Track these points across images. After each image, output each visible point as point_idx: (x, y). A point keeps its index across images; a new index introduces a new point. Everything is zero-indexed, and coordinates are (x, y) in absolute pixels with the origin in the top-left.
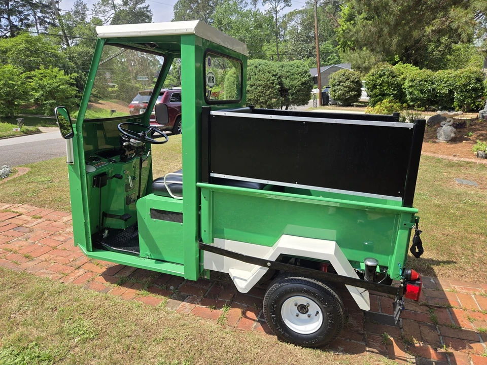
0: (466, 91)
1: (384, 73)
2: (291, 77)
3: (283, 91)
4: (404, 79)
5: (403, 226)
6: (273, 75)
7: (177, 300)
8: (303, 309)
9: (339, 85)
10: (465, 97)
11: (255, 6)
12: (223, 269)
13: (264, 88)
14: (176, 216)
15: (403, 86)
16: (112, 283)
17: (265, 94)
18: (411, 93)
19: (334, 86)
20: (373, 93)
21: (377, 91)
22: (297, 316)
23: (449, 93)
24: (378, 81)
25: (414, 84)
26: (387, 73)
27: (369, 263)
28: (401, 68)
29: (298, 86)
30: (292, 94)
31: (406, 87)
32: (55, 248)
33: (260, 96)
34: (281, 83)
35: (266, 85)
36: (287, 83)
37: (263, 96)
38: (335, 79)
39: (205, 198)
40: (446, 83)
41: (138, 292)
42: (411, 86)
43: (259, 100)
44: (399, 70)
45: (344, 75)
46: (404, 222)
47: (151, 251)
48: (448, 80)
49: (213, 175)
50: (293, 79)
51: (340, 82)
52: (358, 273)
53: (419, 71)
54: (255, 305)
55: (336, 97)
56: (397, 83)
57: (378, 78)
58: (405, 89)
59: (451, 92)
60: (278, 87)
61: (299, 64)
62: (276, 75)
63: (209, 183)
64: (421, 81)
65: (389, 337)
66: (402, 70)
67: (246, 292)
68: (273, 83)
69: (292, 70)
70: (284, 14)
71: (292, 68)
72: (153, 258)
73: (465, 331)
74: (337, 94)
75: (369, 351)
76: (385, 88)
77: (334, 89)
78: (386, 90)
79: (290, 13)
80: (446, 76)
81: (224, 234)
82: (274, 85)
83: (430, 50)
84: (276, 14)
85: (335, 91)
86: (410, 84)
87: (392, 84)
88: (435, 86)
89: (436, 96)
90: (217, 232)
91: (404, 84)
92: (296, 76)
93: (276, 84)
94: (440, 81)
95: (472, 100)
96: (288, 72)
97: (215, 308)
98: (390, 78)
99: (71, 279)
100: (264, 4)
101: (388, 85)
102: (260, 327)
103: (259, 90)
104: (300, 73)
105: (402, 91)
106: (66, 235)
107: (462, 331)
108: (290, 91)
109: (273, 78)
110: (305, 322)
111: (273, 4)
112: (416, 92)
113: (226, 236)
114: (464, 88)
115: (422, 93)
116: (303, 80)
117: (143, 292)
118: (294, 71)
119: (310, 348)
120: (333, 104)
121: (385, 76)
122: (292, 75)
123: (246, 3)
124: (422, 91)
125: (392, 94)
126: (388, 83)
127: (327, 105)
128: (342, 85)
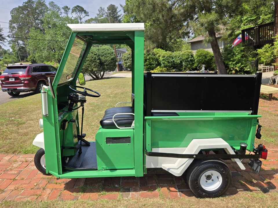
0: (188, 61)
1: (150, 53)
2: (105, 55)
3: (101, 64)
4: (159, 56)
5: (254, 124)
6: (95, 55)
7: (126, 192)
8: (209, 177)
9: (128, 60)
10: (188, 64)
11: (67, 14)
12: (158, 166)
13: (90, 62)
14: (126, 139)
15: (159, 60)
16: (77, 193)
17: (91, 66)
18: (163, 63)
19: (125, 60)
20: (146, 63)
21: (147, 63)
22: (207, 182)
23: (180, 63)
24: (147, 57)
25: (164, 58)
26: (151, 53)
27: (243, 145)
28: (157, 51)
29: (110, 60)
30: (107, 65)
31: (161, 60)
32: (14, 179)
33: (89, 67)
34: (99, 59)
35: (91, 60)
36: (103, 58)
37: (90, 67)
38: (125, 57)
39: (149, 125)
40: (178, 58)
41: (99, 193)
42: (163, 60)
43: (88, 69)
44: (156, 52)
45: (130, 55)
46: (254, 123)
47: (107, 165)
48: (179, 57)
49: (153, 111)
50: (106, 57)
51: (128, 58)
52: (235, 152)
53: (166, 52)
54: (172, 183)
55: (127, 66)
56: (157, 58)
57: (147, 56)
58: (161, 61)
59: (181, 62)
60: (98, 61)
61: (108, 48)
62: (96, 55)
63: (151, 116)
64: (168, 57)
65: (242, 182)
66: (158, 52)
67: (181, 175)
68: (95, 59)
69: (105, 51)
70: (86, 20)
71: (105, 50)
72: (107, 169)
73: (267, 170)
74: (127, 65)
75: (239, 191)
76: (151, 61)
77: (125, 62)
78: (152, 62)
79: (89, 20)
80: (178, 54)
81: (158, 145)
82: (96, 60)
83: (168, 42)
84: (81, 20)
85: (126, 63)
86: (163, 59)
87: (154, 59)
88: (174, 59)
89: (175, 64)
90: (154, 144)
91: (159, 58)
92: (108, 55)
93: (97, 60)
94: (176, 57)
95: (191, 65)
96: (103, 53)
97: (153, 191)
98: (153, 56)
99: (45, 197)
100: (72, 14)
101: (153, 59)
102: (182, 194)
103: (87, 63)
104: (110, 53)
105: (159, 62)
106: (15, 169)
107: (266, 171)
108: (105, 63)
109: (95, 56)
110: (211, 184)
111: (78, 14)
112: (166, 63)
113: (159, 146)
114: (186, 60)
115: (169, 63)
116: (112, 57)
117: (102, 193)
118: (106, 52)
119: (216, 197)
120: (125, 70)
121: (151, 55)
122: (105, 54)
123: (61, 12)
124: (168, 62)
125: (155, 64)
126: (152, 58)
127: (122, 71)
128: (130, 60)
